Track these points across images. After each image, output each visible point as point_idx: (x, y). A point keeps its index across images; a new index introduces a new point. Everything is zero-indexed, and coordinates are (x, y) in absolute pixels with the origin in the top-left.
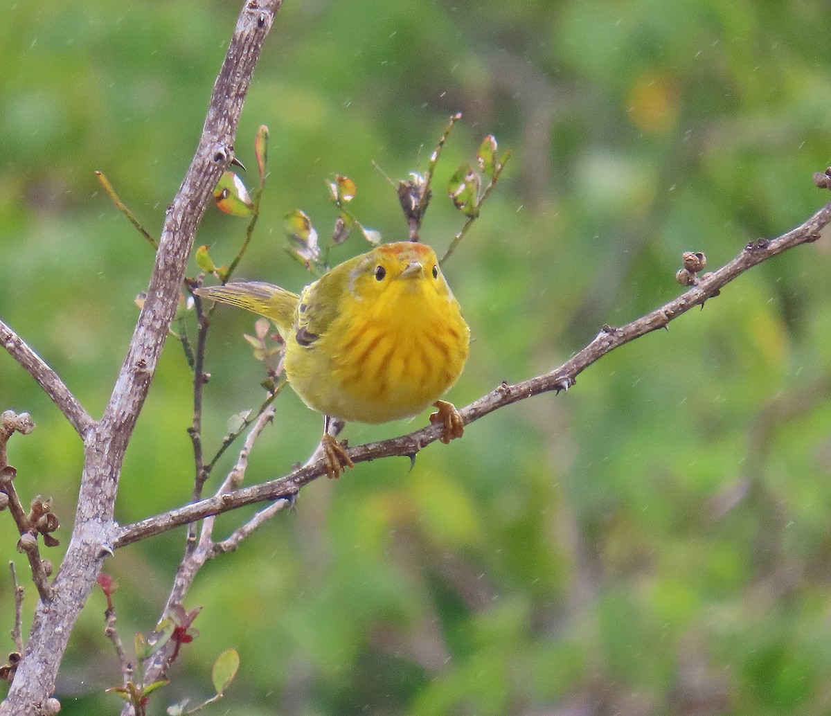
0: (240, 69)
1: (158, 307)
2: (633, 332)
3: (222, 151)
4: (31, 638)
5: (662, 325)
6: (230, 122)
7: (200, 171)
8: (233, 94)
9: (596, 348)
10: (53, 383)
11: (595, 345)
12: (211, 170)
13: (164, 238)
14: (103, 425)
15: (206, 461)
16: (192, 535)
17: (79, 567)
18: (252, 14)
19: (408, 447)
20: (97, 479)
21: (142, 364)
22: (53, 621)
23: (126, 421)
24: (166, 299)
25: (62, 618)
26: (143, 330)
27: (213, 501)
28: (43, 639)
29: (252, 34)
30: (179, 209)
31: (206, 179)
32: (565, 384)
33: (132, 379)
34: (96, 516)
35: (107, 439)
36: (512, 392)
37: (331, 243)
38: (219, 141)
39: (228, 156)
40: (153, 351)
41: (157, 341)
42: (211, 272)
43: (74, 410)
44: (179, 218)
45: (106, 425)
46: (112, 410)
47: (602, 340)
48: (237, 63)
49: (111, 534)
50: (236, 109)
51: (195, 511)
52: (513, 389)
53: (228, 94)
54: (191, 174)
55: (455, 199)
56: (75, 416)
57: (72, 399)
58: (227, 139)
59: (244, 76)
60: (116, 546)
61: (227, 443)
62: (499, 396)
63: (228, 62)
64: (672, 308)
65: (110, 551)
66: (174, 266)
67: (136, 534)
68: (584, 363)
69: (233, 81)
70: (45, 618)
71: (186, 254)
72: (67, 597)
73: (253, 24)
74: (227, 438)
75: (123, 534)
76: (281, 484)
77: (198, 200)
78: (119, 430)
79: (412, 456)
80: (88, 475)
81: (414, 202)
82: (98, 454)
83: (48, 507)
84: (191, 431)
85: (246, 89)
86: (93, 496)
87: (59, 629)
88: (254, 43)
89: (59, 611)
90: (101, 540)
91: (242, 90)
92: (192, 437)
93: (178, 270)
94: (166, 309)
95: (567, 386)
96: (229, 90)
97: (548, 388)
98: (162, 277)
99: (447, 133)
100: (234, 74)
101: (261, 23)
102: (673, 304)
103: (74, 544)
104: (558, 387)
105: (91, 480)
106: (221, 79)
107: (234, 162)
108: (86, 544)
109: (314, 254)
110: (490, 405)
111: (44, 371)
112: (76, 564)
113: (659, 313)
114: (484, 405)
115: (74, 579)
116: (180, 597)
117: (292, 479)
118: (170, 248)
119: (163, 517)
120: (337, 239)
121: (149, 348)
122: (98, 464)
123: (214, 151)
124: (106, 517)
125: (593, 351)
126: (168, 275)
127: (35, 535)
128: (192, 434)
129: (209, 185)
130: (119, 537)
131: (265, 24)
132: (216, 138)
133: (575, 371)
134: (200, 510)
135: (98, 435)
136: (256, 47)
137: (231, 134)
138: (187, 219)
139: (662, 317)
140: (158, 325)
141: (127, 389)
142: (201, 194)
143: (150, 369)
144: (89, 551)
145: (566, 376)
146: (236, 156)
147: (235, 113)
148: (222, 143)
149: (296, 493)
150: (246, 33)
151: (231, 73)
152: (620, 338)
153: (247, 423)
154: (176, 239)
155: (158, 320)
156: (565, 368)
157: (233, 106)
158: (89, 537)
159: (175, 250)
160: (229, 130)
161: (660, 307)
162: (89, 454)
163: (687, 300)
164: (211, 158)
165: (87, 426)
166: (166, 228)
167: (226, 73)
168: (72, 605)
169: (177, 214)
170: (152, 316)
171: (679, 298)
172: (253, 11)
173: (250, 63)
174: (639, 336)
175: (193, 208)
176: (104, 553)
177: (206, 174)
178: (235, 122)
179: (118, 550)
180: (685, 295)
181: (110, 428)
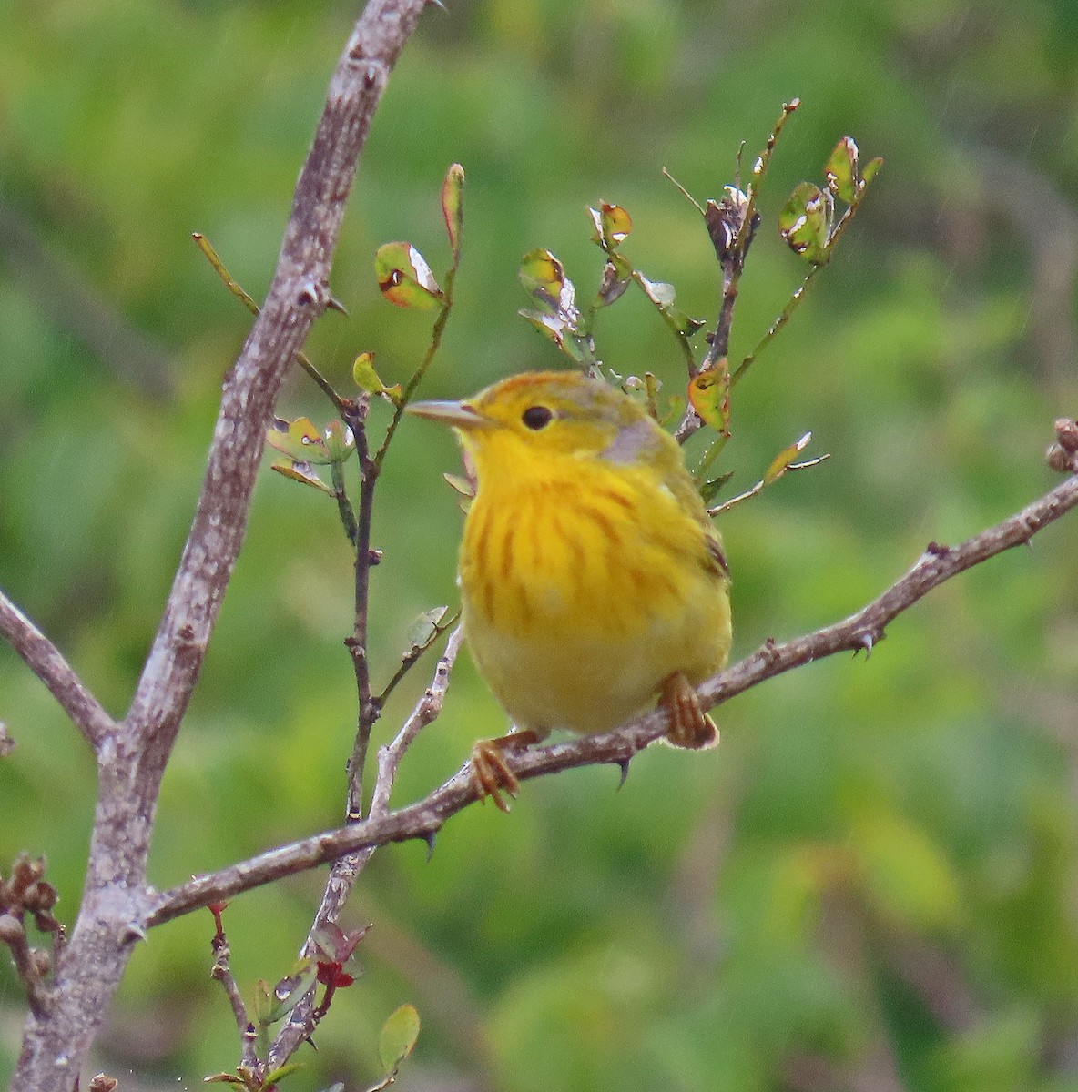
0: (338, 158)
1: (212, 540)
2: (977, 553)
3: (310, 289)
4: (18, 1075)
5: (1023, 540)
6: (323, 241)
7: (275, 321)
8: (326, 196)
9: (917, 580)
10: (48, 662)
11: (914, 575)
12: (293, 319)
13: (221, 429)
14: (128, 732)
15: (375, 690)
16: (354, 810)
17: (92, 961)
18: (354, 68)
19: (616, 750)
20: (120, 818)
21: (187, 634)
22: (53, 1049)
23: (163, 727)
24: (224, 528)
25: (66, 1043)
26: (188, 578)
27: (305, 847)
28: (37, 1077)
29: (356, 100)
30: (243, 383)
31: (286, 334)
32: (868, 640)
33: (173, 657)
34: (118, 878)
35: (133, 754)
36: (783, 656)
37: (598, 302)
38: (305, 273)
39: (320, 296)
40: (206, 611)
41: (211, 596)
42: (379, 394)
43: (82, 706)
44: (244, 397)
45: (132, 731)
46: (142, 708)
47: (926, 567)
48: (334, 146)
49: (142, 906)
50: (331, 220)
51: (275, 864)
52: (783, 650)
53: (319, 195)
54: (261, 325)
55: (791, 239)
56: (85, 715)
57: (79, 686)
58: (318, 269)
59: (343, 168)
60: (152, 923)
61: (408, 662)
62: (762, 664)
63: (318, 144)
64: (1038, 513)
65: (141, 933)
66: (236, 474)
67: (183, 903)
68: (897, 605)
69: (326, 175)
70: (39, 1044)
71: (256, 455)
72: (73, 1009)
73: (356, 85)
74: (408, 654)
75: (161, 905)
76: (413, 815)
77: (272, 368)
78: (152, 739)
79: (624, 763)
80: (105, 812)
81: (730, 235)
82: (120, 779)
83: (41, 871)
84: (350, 642)
85: (348, 186)
86: (112, 845)
87: (62, 1061)
88: (360, 115)
89: (62, 1032)
90: (127, 916)
91: (341, 189)
92: (353, 653)
93: (243, 480)
94: (226, 544)
95: (871, 645)
96: (320, 190)
97: (841, 647)
98: (218, 492)
99: (778, 129)
100: (328, 165)
101: (369, 84)
102: (1040, 505)
103: (84, 923)
104: (857, 645)
105: (109, 821)
106: (307, 172)
107: (330, 304)
108: (102, 923)
109: (570, 320)
110: (747, 678)
111: (34, 643)
112: (88, 956)
113: (1018, 523)
114: (738, 678)
115: (84, 982)
116: (335, 909)
117: (431, 807)
118: (230, 445)
119: (225, 874)
120: (605, 294)
121: (199, 607)
122: (120, 794)
123: (298, 290)
124: (134, 879)
125: (913, 586)
126: (227, 488)
127: (20, 916)
128: (352, 649)
129: (290, 344)
130: (156, 909)
131: (376, 84)
132: (300, 268)
133: (884, 618)
134: (285, 861)
135: (120, 748)
136: (363, 122)
137: (324, 261)
138: (256, 400)
139: (1021, 527)
140: (212, 570)
141: (164, 674)
142: (277, 359)
143: (201, 641)
144: (109, 933)
145: (869, 627)
146: (334, 294)
147: (330, 226)
148: (311, 276)
149: (438, 829)
150: (347, 99)
151: (324, 162)
152: (955, 564)
153: (439, 630)
154: (240, 431)
155: (212, 562)
156: (867, 614)
157: (326, 216)
158: (106, 912)
159: (238, 448)
160: (321, 254)
161: (1018, 511)
162: (107, 777)
163: (1063, 498)
164: (291, 302)
165: (102, 732)
166: (223, 413)
167: (314, 164)
168: (82, 1023)
169: (240, 391)
170: (202, 556)
171: (1048, 496)
172: (357, 63)
173: (354, 146)
174: (983, 559)
175: (266, 382)
176: (132, 937)
177: (285, 326)
178: (330, 241)
179: (155, 929)
180: (1059, 490)
181: (139, 735)
